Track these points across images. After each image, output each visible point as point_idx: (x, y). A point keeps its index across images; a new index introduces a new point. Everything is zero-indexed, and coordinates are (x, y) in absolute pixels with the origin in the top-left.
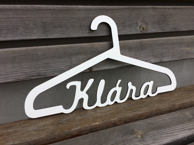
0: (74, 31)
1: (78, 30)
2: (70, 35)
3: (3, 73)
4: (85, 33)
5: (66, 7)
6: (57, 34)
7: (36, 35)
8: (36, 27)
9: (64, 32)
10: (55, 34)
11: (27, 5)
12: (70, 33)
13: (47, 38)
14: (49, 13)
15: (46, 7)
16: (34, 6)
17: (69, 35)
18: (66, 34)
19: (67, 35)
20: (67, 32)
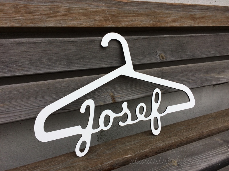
0: (96, 61)
1: (100, 61)
2: (93, 66)
3: (26, 108)
4: (107, 64)
5: (88, 39)
6: (80, 66)
7: (59, 67)
8: (59, 59)
9: (87, 63)
10: (78, 66)
11: (49, 38)
12: (93, 64)
13: (70, 70)
14: (72, 45)
15: (68, 39)
16: (57, 39)
17: (91, 66)
18: (88, 65)
19: (90, 67)
20: (89, 63)
